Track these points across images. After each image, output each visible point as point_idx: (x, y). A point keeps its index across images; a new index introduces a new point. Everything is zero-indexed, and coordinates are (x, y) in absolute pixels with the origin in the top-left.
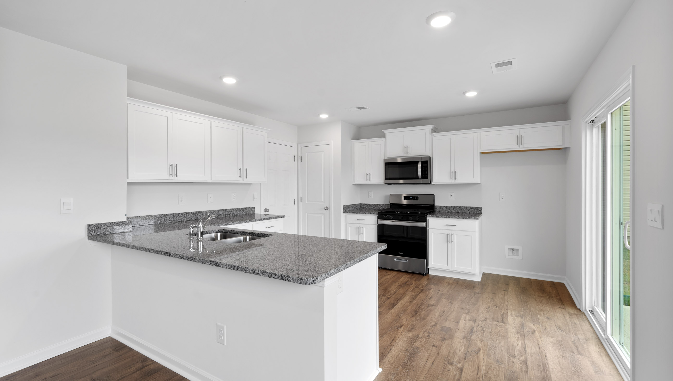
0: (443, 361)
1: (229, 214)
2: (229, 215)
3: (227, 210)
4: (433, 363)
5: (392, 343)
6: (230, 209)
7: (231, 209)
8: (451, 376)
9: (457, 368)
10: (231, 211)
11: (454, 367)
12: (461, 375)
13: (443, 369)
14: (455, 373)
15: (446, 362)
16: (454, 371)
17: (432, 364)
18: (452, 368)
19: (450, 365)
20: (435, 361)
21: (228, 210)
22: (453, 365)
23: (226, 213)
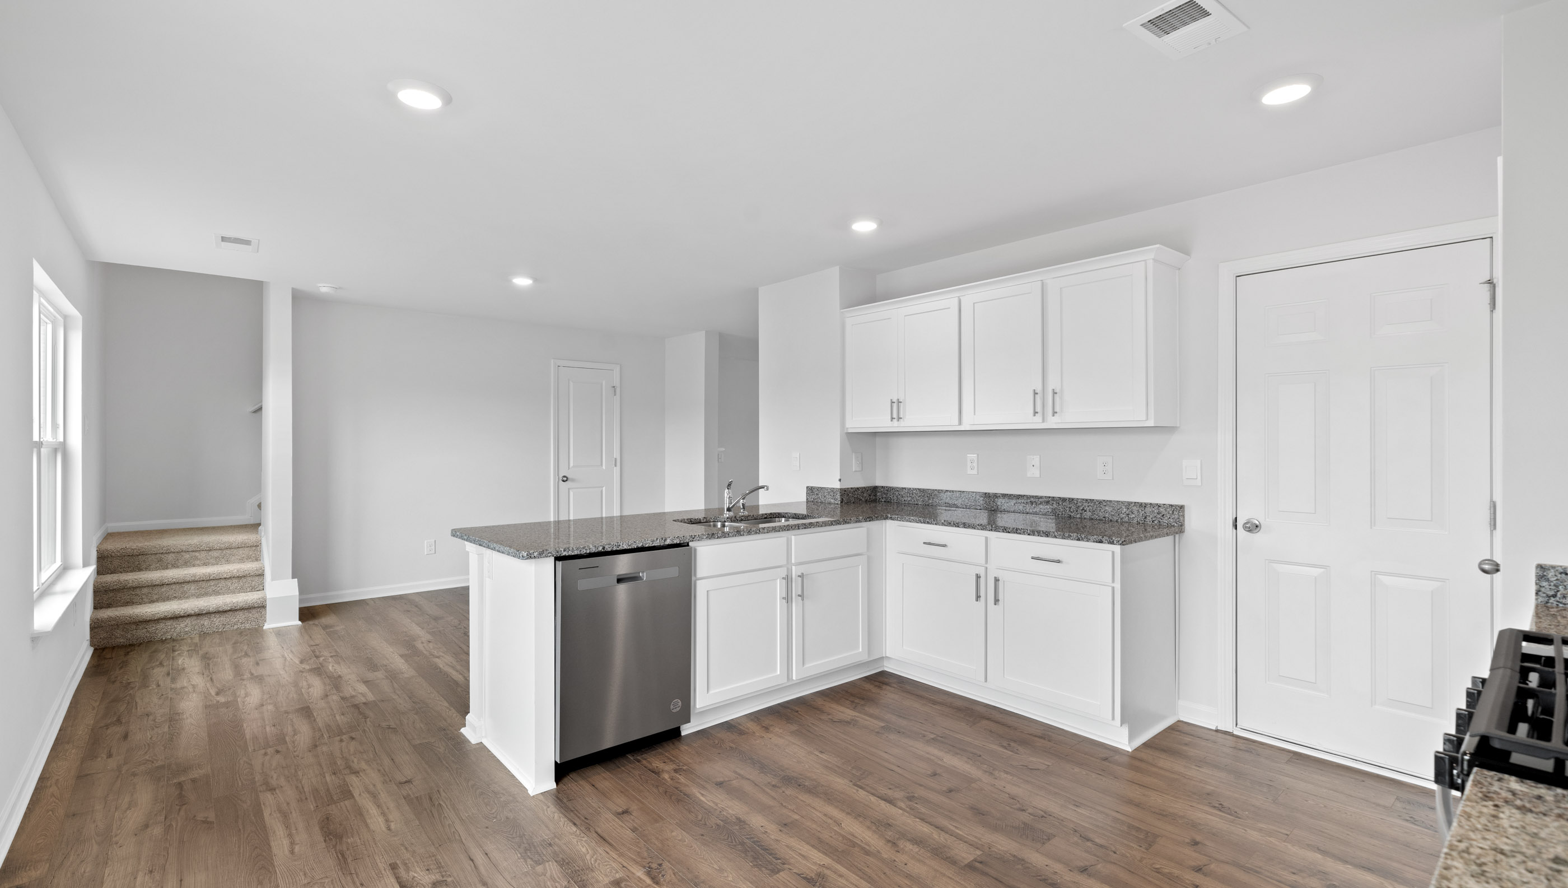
0: (458, 879)
1: (1080, 511)
2: (1078, 516)
3: (1073, 499)
4: (472, 860)
5: (595, 835)
6: (1083, 500)
7: (1087, 500)
8: (415, 864)
9: (417, 885)
10: (1086, 504)
11: (424, 884)
12: (398, 878)
13: (443, 864)
14: (412, 874)
15: (449, 880)
16: (416, 875)
17: (470, 858)
18: (426, 877)
19: (435, 881)
20: (471, 866)
21: (1076, 502)
22: (430, 885)
23: (1070, 508)
